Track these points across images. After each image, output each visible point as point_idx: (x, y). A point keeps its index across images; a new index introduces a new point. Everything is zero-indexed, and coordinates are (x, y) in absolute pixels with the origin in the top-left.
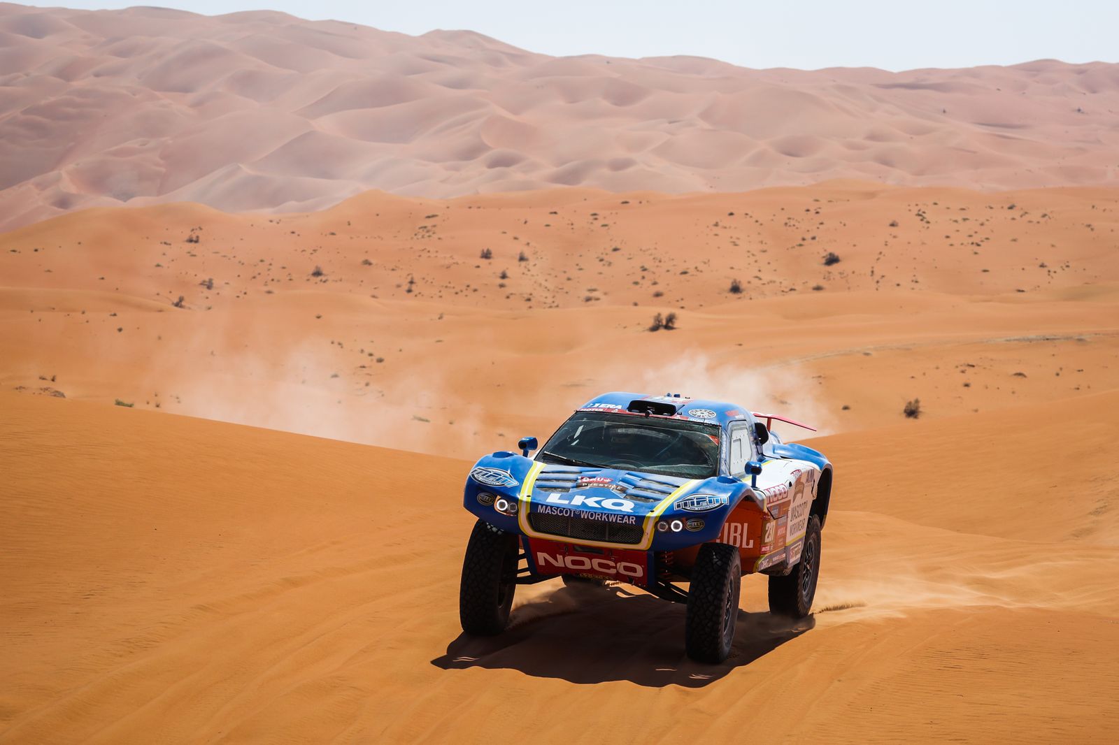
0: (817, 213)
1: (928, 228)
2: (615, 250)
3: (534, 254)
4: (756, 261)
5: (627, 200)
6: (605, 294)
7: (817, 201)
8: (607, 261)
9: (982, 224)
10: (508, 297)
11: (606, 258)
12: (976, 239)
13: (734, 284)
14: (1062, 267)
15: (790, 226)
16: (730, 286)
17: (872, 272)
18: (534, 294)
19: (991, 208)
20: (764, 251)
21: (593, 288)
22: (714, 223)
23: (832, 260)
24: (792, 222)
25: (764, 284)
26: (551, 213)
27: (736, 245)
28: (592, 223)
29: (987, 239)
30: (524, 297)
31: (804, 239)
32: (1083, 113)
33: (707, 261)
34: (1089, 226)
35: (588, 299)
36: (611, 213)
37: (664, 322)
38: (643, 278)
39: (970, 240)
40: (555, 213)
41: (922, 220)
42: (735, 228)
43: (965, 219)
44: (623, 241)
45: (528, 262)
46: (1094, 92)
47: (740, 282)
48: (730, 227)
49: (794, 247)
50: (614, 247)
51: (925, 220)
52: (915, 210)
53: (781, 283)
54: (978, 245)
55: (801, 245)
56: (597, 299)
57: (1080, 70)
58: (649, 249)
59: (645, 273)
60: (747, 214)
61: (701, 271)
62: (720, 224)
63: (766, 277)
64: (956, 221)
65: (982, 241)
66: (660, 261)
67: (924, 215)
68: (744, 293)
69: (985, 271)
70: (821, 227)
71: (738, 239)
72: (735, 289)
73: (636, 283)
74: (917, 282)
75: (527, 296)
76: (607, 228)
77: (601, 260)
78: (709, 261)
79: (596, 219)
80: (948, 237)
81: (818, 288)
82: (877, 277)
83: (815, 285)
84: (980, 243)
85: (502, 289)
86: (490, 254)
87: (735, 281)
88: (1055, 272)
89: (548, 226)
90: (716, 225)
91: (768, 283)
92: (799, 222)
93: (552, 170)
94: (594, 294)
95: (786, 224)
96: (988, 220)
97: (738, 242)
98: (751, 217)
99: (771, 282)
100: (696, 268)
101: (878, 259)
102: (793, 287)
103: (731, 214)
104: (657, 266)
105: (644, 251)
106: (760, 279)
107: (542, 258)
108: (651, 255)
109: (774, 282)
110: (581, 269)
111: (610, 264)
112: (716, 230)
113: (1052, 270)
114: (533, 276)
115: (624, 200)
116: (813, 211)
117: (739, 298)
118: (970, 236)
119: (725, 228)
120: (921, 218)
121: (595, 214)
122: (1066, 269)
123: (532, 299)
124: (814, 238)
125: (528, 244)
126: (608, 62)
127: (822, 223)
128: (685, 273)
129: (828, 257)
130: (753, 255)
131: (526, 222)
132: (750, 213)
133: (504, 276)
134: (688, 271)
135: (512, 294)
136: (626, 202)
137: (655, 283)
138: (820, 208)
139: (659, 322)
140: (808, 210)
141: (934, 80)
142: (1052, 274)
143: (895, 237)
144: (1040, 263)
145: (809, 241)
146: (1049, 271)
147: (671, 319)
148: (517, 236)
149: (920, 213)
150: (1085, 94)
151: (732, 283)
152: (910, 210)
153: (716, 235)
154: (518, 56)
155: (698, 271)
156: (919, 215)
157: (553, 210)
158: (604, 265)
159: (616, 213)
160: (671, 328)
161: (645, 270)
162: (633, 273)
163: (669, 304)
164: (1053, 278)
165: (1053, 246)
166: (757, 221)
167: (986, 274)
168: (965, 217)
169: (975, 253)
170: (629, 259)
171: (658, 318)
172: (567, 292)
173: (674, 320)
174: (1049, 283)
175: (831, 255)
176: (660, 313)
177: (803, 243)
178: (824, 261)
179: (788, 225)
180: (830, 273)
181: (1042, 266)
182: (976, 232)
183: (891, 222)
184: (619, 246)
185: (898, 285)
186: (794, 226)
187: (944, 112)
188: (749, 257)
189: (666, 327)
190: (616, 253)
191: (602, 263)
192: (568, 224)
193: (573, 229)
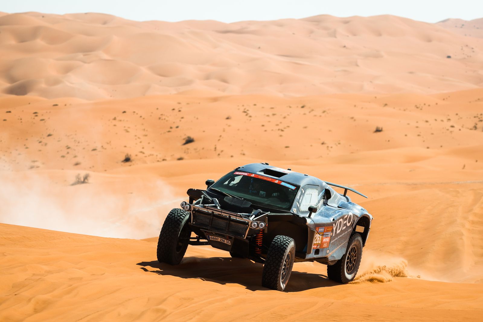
0: (180, 111)
1: (250, 120)
2: (49, 135)
4: (141, 142)
6: (43, 164)
7: (179, 103)
8: (44, 143)
9: (285, 118)
11: (44, 141)
12: (281, 127)
13: (127, 157)
14: (336, 144)
15: (162, 119)
16: (123, 158)
17: (215, 148)
19: (290, 107)
20: (146, 136)
21: (35, 160)
22: (113, 117)
23: (189, 141)
24: (163, 117)
25: (146, 157)
26: (7, 112)
27: (128, 132)
28: (34, 118)
29: (288, 127)
31: (171, 128)
32: (347, 48)
33: (109, 142)
34: (352, 118)
35: (32, 167)
36: (47, 112)
37: (82, 180)
38: (68, 153)
39: (278, 128)
40: (10, 112)
41: (247, 115)
42: (127, 121)
43: (274, 115)
44: (54, 129)
46: (355, 35)
47: (130, 155)
48: (124, 120)
49: (165, 133)
50: (48, 133)
51: (249, 115)
52: (242, 109)
53: (157, 156)
54: (282, 131)
55: (169, 132)
56: (38, 167)
57: (346, 22)
58: (72, 135)
59: (69, 150)
60: (134, 112)
61: (105, 149)
62: (118, 119)
63: (147, 152)
64: (268, 116)
65: (285, 128)
66: (79, 143)
67: (248, 112)
68: (133, 162)
69: (287, 147)
70: (182, 120)
71: (129, 128)
72: (127, 160)
73: (63, 157)
74: (244, 154)
76: (43, 121)
77: (40, 142)
78: (110, 142)
79: (36, 116)
80: (263, 126)
81: (180, 159)
82: (218, 152)
83: (179, 157)
84: (283, 129)
87: (127, 155)
88: (332, 147)
89: (5, 120)
90: (115, 119)
91: (149, 156)
92: (168, 117)
93: (7, 85)
94: (36, 164)
95: (160, 118)
96: (288, 115)
97: (129, 130)
98: (137, 114)
99: (151, 155)
100: (102, 146)
101: (219, 140)
102: (165, 158)
103: (124, 112)
104: (77, 146)
105: (68, 136)
106: (144, 153)
108: (72, 138)
109: (153, 155)
110: (28, 148)
111: (46, 145)
112: (114, 122)
113: (330, 146)
116: (177, 110)
117: (130, 166)
118: (277, 125)
119: (121, 121)
120: (245, 114)
121: (36, 113)
122: (339, 145)
124: (177, 127)
126: (43, 17)
127: (182, 118)
128: (94, 150)
129: (187, 139)
130: (139, 138)
132: (137, 112)
134: (97, 148)
136: (56, 105)
137: (75, 157)
138: (181, 108)
139: (79, 179)
140: (174, 109)
141: (252, 28)
142: (329, 148)
143: (229, 126)
144: (322, 142)
145: (174, 129)
146: (328, 147)
147: (86, 178)
149: (246, 110)
150: (348, 36)
151: (126, 156)
152: (239, 109)
153: (115, 125)
155: (103, 148)
156: (245, 112)
157: (9, 110)
158: (42, 145)
159: (50, 112)
160: (86, 183)
161: (69, 148)
162: (61, 150)
163: (85, 169)
164: (330, 151)
165: (330, 131)
166: (141, 117)
167: (287, 149)
168: (274, 113)
169: (281, 136)
170: (59, 141)
171: (78, 177)
172: (18, 163)
173: (88, 178)
174: (328, 154)
175: (189, 137)
176: (79, 174)
177: (170, 130)
178: (184, 142)
179: (161, 119)
180: (188, 149)
181: (323, 144)
182: (281, 123)
183: (227, 117)
184: (51, 133)
185: (232, 156)
186: (165, 119)
187: (259, 48)
188: (136, 139)
189: (83, 182)
190: (50, 137)
191: (40, 144)
192: (18, 119)
193: (21, 122)
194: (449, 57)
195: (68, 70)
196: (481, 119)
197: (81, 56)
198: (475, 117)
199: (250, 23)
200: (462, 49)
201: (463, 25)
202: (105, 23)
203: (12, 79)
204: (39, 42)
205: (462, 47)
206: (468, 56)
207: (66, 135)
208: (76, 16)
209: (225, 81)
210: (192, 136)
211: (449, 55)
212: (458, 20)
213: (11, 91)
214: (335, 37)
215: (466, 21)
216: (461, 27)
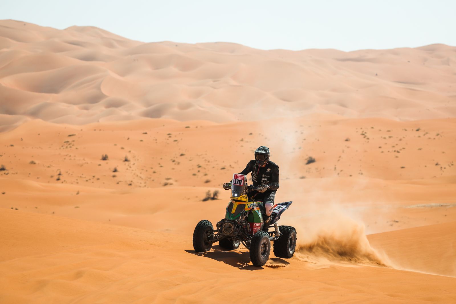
0: (302, 133)
1: (368, 142)
2: (182, 155)
3: (133, 157)
6: (176, 181)
7: (302, 126)
8: (177, 162)
9: (401, 140)
10: (118, 183)
11: (177, 160)
12: (397, 148)
14: (449, 165)
17: (335, 168)
18: (133, 181)
19: (406, 130)
21: (169, 177)
22: (241, 139)
23: (311, 161)
28: (168, 139)
29: (404, 148)
30: (127, 183)
31: (294, 149)
35: (166, 184)
36: (179, 134)
37: (212, 196)
38: (199, 171)
39: (394, 149)
40: (146, 133)
41: (364, 137)
42: (253, 142)
43: (390, 137)
44: (186, 150)
45: (129, 162)
48: (250, 142)
49: (288, 153)
50: (181, 153)
51: (366, 137)
52: (360, 132)
54: (398, 152)
55: (292, 152)
56: (171, 184)
58: (202, 155)
59: (200, 169)
60: (260, 134)
61: (233, 168)
62: (245, 140)
64: (385, 138)
65: (401, 150)
66: (209, 162)
67: (366, 135)
69: (402, 168)
70: (304, 141)
73: (194, 175)
74: (362, 174)
75: (129, 183)
76: (177, 142)
77: (174, 161)
78: (238, 161)
79: (170, 137)
81: (303, 178)
82: (338, 171)
83: (301, 175)
85: (114, 178)
86: (107, 157)
88: (445, 168)
89: (141, 141)
90: (242, 140)
93: (143, 109)
94: (170, 181)
96: (404, 137)
98: (262, 136)
100: (230, 166)
101: (339, 160)
102: (288, 177)
103: (251, 134)
104: (207, 165)
105: (199, 156)
107: (138, 160)
108: (203, 158)
110: (161, 167)
111: (179, 163)
112: (242, 143)
113: (443, 167)
114: (133, 170)
116: (299, 132)
118: (394, 147)
119: (247, 142)
120: (363, 136)
121: (170, 134)
122: (452, 166)
123: (132, 184)
124: (300, 148)
125: (130, 152)
126: (177, 46)
127: (304, 139)
128: (223, 169)
129: (309, 159)
131: (128, 139)
132: (262, 134)
133: (115, 171)
134: (225, 167)
135: (120, 181)
136: (188, 127)
137: (206, 175)
138: (303, 130)
139: (209, 196)
140: (296, 132)
141: (370, 56)
142: (443, 169)
143: (348, 147)
144: (436, 163)
145: (297, 150)
146: (441, 168)
147: (216, 194)
148: (123, 147)
149: (364, 133)
152: (357, 132)
153: (242, 146)
154: (123, 42)
156: (363, 134)
157: (145, 132)
158: (175, 164)
159: (182, 134)
160: (216, 199)
161: (200, 167)
162: (193, 169)
163: (214, 186)
164: (443, 171)
165: (443, 153)
166: (266, 138)
167: (403, 169)
168: (390, 135)
169: (397, 157)
170: (190, 160)
171: (208, 193)
172: (153, 180)
173: (218, 194)
174: (442, 174)
175: (310, 158)
176: (209, 191)
178: (306, 162)
179: (285, 140)
180: (310, 169)
181: (437, 164)
182: (397, 145)
183: (346, 139)
184: (184, 153)
185: (351, 176)
186: (288, 141)
187: (377, 75)
189: (213, 199)
190: (182, 157)
191: (174, 163)
192: (154, 140)
193: (156, 143)
195: (198, 95)
197: (210, 82)
199: (368, 51)
202: (232, 51)
203: (148, 104)
204: (172, 69)
207: (197, 155)
208: (207, 45)
209: (343, 105)
210: (314, 156)
213: (147, 114)
214: (449, 65)
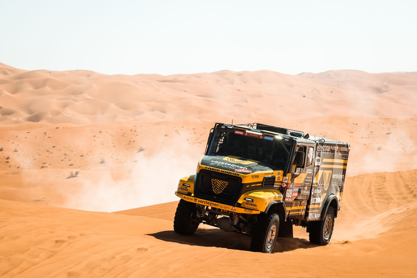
0: (135, 131)
1: (180, 136)
2: (54, 147)
3: (21, 149)
4: (111, 151)
5: (59, 127)
6: (50, 165)
7: (135, 126)
8: (50, 152)
9: (202, 135)
10: (10, 167)
11: (50, 150)
12: (199, 141)
13: (102, 160)
16: (100, 161)
18: (20, 166)
19: (205, 128)
20: (114, 147)
21: (45, 162)
22: (94, 136)
23: (142, 150)
24: (125, 135)
25: (114, 160)
26: (27, 133)
27: (103, 144)
28: (44, 136)
29: (204, 140)
30: (16, 167)
31: (130, 142)
32: (240, 91)
35: (43, 167)
36: (52, 132)
37: (74, 175)
38: (65, 158)
39: (197, 141)
40: (29, 132)
41: (178, 133)
42: (102, 137)
44: (57, 143)
45: (18, 152)
46: (245, 83)
47: (104, 159)
48: (100, 137)
49: (126, 145)
50: (53, 146)
51: (179, 133)
52: (175, 130)
53: (121, 159)
55: (129, 144)
56: (47, 167)
57: (240, 74)
58: (68, 147)
59: (66, 156)
60: (107, 132)
62: (96, 136)
63: (115, 157)
64: (191, 134)
65: (202, 142)
66: (72, 151)
67: (178, 131)
68: (106, 164)
70: (137, 137)
71: (104, 142)
72: (102, 162)
73: (63, 160)
75: (18, 166)
76: (50, 138)
77: (48, 151)
78: (92, 151)
79: (46, 135)
81: (136, 161)
84: (201, 142)
85: (8, 163)
86: (3, 149)
89: (26, 138)
92: (128, 135)
93: (27, 116)
94: (45, 165)
96: (204, 133)
98: (109, 133)
99: (117, 159)
101: (160, 149)
102: (126, 161)
103: (101, 132)
104: (71, 153)
105: (66, 147)
106: (113, 158)
107: (24, 151)
108: (68, 149)
109: (118, 159)
110: (40, 155)
111: (51, 153)
114: (20, 158)
115: (57, 127)
116: (133, 131)
117: (104, 166)
118: (197, 139)
119: (98, 137)
120: (177, 132)
121: (45, 133)
123: (20, 167)
124: (134, 141)
125: (18, 145)
126: (50, 73)
127: (137, 135)
130: (110, 148)
131: (17, 136)
133: (8, 158)
134: (83, 155)
135: (12, 165)
136: (58, 128)
137: (70, 160)
138: (136, 129)
139: (72, 174)
140: (131, 130)
141: (181, 79)
143: (167, 140)
145: (132, 143)
147: (77, 173)
148: (14, 142)
149: (177, 131)
150: (241, 84)
152: (173, 130)
153: (95, 140)
154: (13, 70)
155: (88, 155)
157: (28, 132)
158: (49, 153)
159: (54, 132)
160: (77, 177)
161: (66, 155)
162: (61, 156)
163: (76, 168)
166: (111, 135)
168: (195, 132)
169: (199, 146)
170: (59, 150)
172: (34, 165)
173: (78, 174)
175: (141, 148)
176: (72, 171)
177: (130, 143)
178: (138, 150)
179: (124, 136)
180: (141, 155)
182: (199, 138)
183: (165, 134)
184: (55, 145)
186: (126, 136)
187: (185, 91)
188: (108, 149)
192: (34, 137)
193: (36, 139)
194: (304, 96)
195: (65, 106)
196: (324, 135)
197: (73, 97)
198: (321, 134)
199: (179, 75)
200: (312, 91)
201: (313, 76)
202: (88, 76)
203: (30, 112)
204: (48, 89)
205: (312, 90)
206: (316, 96)
207: (64, 147)
208: (71, 72)
209: (164, 112)
210: (143, 147)
211: (304, 95)
212: (309, 73)
213: (30, 119)
214: (233, 84)
215: (315, 74)
216: (312, 78)
